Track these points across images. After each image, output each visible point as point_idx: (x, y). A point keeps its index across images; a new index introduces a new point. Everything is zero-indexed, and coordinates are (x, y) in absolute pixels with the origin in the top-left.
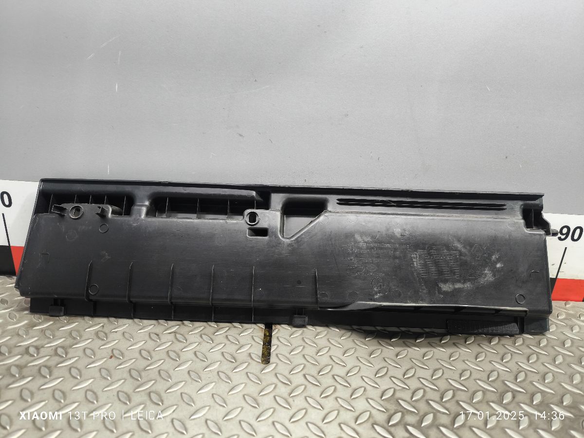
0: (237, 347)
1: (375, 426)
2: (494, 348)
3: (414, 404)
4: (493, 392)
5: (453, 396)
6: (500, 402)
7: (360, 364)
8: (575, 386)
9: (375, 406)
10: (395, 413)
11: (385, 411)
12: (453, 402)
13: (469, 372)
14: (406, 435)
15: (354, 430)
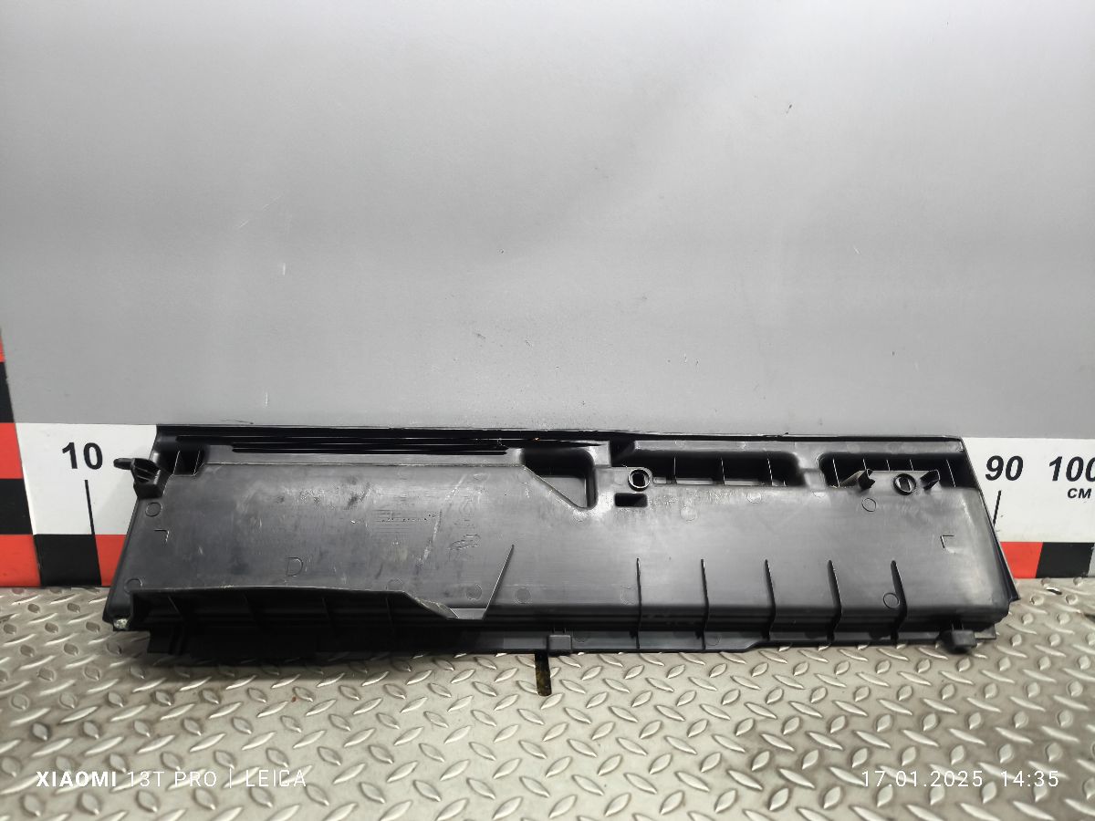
0: (495, 674)
1: (732, 773)
2: (903, 653)
3: (785, 738)
4: (906, 715)
5: (847, 725)
6: (919, 728)
7: (696, 688)
8: (1033, 700)
9: (726, 745)
10: (759, 753)
11: (743, 750)
12: (847, 732)
13: (866, 689)
14: (781, 782)
15: (700, 780)
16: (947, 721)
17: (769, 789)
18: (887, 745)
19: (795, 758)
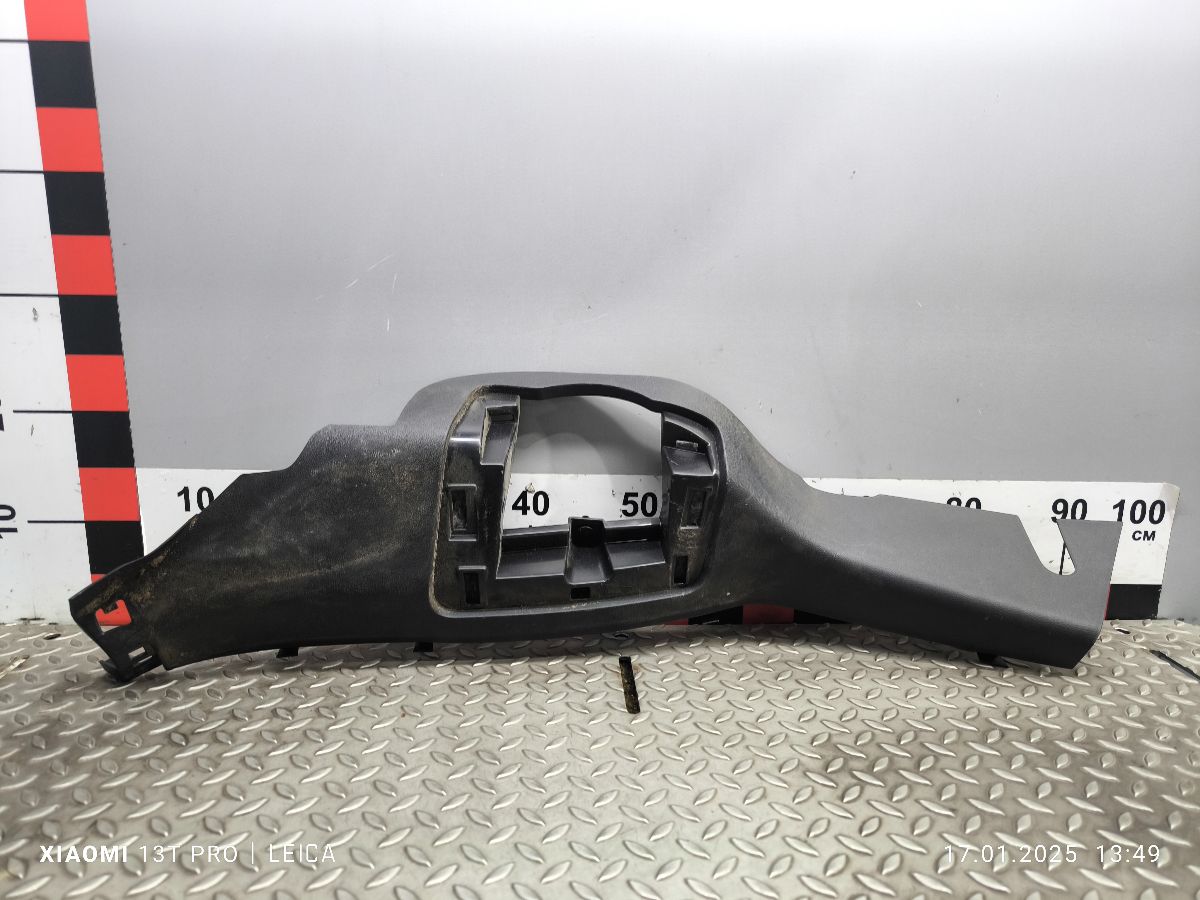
0: (586, 696)
1: (808, 774)
3: (858, 748)
4: (972, 731)
5: (915, 738)
6: (983, 741)
7: (774, 708)
8: (1093, 720)
9: (804, 753)
10: (834, 759)
11: (819, 757)
12: (916, 744)
14: (854, 781)
15: (780, 779)
16: (1009, 736)
17: (842, 787)
18: (952, 754)
19: (867, 763)
